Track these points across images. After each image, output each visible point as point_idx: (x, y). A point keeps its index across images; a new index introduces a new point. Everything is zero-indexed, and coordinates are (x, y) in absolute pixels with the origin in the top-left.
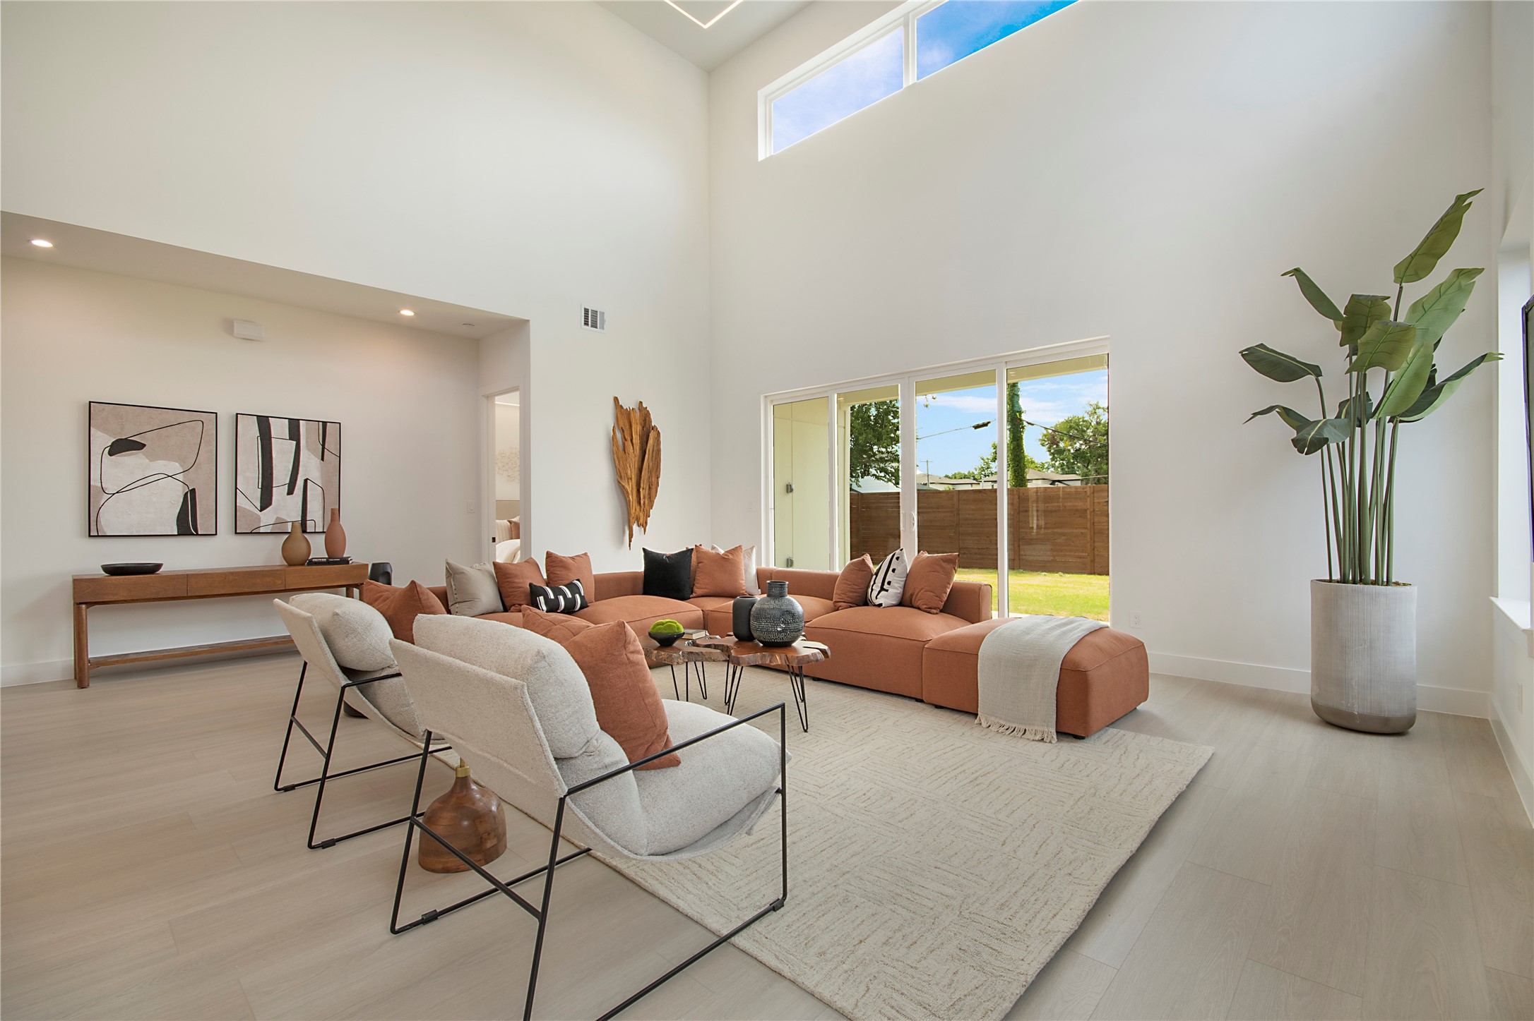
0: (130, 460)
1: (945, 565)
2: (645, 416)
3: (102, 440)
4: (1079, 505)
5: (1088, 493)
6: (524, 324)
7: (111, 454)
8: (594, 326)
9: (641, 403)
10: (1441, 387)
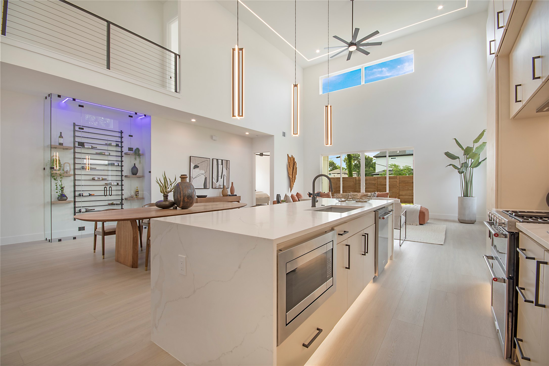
0: (197, 170)
1: (387, 195)
2: (294, 159)
3: (192, 165)
4: (374, 182)
5: (376, 179)
6: (272, 136)
7: (194, 169)
8: (284, 136)
9: (292, 155)
10: (480, 163)
